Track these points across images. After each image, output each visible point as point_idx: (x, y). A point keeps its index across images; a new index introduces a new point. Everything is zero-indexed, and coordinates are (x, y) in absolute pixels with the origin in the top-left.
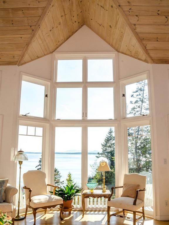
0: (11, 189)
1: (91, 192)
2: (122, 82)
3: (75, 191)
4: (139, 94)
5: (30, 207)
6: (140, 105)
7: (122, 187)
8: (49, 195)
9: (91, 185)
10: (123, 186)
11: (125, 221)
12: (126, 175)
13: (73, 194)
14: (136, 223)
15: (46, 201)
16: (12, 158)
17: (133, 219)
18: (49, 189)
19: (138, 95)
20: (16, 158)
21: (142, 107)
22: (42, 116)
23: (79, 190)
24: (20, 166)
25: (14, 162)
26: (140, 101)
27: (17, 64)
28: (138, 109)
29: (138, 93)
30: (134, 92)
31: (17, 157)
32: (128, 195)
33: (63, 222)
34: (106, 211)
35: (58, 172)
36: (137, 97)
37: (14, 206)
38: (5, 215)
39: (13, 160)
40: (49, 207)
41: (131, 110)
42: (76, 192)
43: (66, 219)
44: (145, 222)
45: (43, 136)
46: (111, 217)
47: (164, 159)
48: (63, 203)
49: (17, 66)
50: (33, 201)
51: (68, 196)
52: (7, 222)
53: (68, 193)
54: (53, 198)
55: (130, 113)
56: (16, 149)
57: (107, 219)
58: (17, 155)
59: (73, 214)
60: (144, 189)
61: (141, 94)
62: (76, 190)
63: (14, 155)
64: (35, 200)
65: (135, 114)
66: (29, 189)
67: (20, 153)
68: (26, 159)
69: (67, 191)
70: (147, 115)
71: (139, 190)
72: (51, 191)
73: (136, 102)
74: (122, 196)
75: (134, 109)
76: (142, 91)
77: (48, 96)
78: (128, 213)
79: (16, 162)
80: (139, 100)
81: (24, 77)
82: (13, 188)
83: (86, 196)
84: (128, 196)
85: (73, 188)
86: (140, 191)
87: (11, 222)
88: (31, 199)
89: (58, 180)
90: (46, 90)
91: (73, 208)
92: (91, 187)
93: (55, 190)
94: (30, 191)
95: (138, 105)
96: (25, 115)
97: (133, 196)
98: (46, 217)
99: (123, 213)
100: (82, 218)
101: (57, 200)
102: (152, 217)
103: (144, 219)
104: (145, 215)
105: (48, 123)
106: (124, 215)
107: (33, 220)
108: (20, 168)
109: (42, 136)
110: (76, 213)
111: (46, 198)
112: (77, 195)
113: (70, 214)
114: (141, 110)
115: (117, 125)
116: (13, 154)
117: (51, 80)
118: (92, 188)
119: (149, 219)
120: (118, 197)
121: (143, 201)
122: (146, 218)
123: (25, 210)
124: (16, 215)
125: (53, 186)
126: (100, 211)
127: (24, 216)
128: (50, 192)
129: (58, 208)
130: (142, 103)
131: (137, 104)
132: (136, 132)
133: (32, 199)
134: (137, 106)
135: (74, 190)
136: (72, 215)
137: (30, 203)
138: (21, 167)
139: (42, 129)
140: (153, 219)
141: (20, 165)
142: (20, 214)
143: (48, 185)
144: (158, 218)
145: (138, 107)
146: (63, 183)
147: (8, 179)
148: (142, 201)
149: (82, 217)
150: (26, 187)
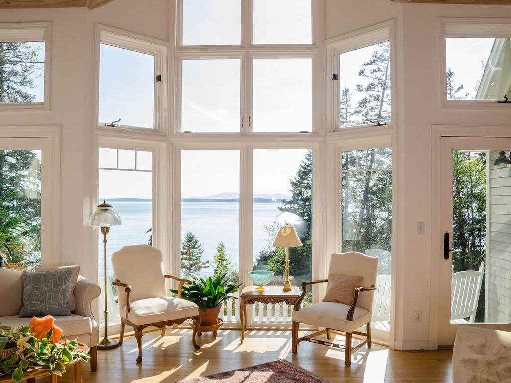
0: (87, 287)
1: (259, 290)
2: (331, 46)
3: (226, 288)
4: (378, 68)
5: (130, 324)
6: (378, 93)
7: (326, 281)
8: (170, 298)
9: (259, 276)
10: (327, 278)
11: (329, 350)
12: (334, 257)
13: (220, 294)
14: (352, 355)
15: (163, 311)
16: (87, 221)
17: (345, 347)
18: (169, 284)
19: (374, 71)
20: (94, 221)
21: (384, 100)
22: (151, 126)
23: (234, 286)
24: (105, 237)
25: (92, 228)
26: (379, 85)
27: (85, 3)
28: (375, 104)
29: (374, 67)
30: (366, 63)
31: (96, 218)
32: (338, 298)
33: (198, 354)
34: (290, 330)
35: (196, 242)
36: (373, 76)
37: (94, 321)
38: (73, 343)
39: (90, 225)
40: (170, 323)
41: (358, 105)
42: (228, 291)
43: (205, 346)
44: (371, 353)
45: (154, 171)
46: (300, 343)
47: (418, 223)
48: (198, 314)
49: (86, 9)
50: (134, 311)
51: (209, 299)
52: (78, 355)
53: (210, 294)
54: (177, 305)
55: (356, 112)
56: (94, 200)
57: (291, 348)
58: (97, 214)
59: (221, 335)
60: (373, 286)
61: (382, 69)
62: (228, 286)
63: (91, 214)
64: (139, 308)
65: (367, 114)
66: (125, 285)
67: (102, 210)
68: (117, 222)
69: (208, 289)
70: (385, 124)
71: (360, 288)
72: (173, 289)
73: (371, 87)
74: (324, 301)
75: (364, 102)
76: (385, 62)
77: (163, 78)
78: (337, 335)
79: (94, 228)
80: (376, 82)
81: (104, 35)
82: (91, 284)
83: (248, 299)
84: (337, 302)
85: (222, 282)
86: (362, 290)
87: (86, 355)
88: (131, 306)
89: (197, 259)
90: (157, 66)
91: (221, 323)
92: (259, 280)
93: (181, 287)
94: (128, 290)
95: (376, 94)
96: (111, 123)
97: (347, 301)
98: (163, 343)
99: (326, 334)
100: (240, 344)
101: (186, 309)
102: (385, 343)
103: (369, 346)
104: (373, 340)
105: (165, 141)
106: (329, 338)
107: (137, 349)
108: (105, 241)
109: (151, 169)
110: (229, 334)
111: (163, 305)
112: (229, 297)
113: (215, 335)
114: (381, 105)
115: (318, 144)
116: (89, 211)
117: (168, 41)
118: (261, 283)
119: (380, 346)
120: (316, 301)
121: (369, 311)
122: (373, 345)
123: (120, 328)
124: (101, 339)
125: (178, 280)
126: (277, 330)
127: (118, 340)
128: (172, 291)
129: (190, 324)
130: (384, 89)
131: (371, 92)
132: (368, 155)
133: (132, 308)
134: (371, 96)
135: (222, 286)
136: (218, 339)
137: (129, 315)
138: (107, 239)
139: (151, 153)
140: (389, 346)
141: (105, 235)
142: (109, 337)
143: (166, 276)
144: (399, 345)
145: (375, 98)
146: (207, 265)
147: (78, 266)
148: (366, 311)
149: (240, 342)
150: (119, 281)
